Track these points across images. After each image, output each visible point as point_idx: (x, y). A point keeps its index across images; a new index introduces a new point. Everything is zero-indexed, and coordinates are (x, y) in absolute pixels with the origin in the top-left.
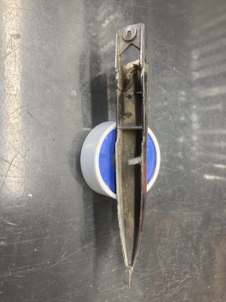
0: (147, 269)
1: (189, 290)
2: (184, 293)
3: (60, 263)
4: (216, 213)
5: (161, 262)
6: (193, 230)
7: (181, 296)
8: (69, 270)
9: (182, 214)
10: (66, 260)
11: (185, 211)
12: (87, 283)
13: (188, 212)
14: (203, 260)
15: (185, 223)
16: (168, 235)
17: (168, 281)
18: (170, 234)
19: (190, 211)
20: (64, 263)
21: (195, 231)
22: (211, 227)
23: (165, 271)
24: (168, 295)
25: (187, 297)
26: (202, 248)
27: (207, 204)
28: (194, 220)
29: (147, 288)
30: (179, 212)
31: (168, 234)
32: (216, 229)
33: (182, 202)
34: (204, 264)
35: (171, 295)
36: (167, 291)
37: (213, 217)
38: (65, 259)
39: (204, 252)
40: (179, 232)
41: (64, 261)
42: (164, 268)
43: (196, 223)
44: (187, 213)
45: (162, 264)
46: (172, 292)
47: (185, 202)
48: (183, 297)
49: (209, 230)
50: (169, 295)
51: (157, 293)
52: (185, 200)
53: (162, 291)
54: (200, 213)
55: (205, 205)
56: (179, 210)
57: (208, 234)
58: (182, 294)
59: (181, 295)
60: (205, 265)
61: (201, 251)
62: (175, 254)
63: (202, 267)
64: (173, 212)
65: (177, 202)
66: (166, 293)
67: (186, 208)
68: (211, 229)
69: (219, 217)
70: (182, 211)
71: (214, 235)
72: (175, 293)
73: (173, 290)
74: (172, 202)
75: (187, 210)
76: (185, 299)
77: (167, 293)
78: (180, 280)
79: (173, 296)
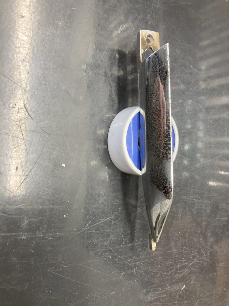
0: (160, 248)
1: (197, 274)
2: (192, 276)
3: (84, 231)
4: (223, 203)
5: (172, 244)
6: (202, 217)
7: (189, 279)
8: (92, 238)
9: (193, 201)
11: (196, 198)
12: (107, 254)
13: (199, 199)
14: (210, 247)
15: (195, 209)
16: (180, 219)
17: (178, 262)
18: (182, 218)
20: (88, 232)
21: (204, 218)
22: (219, 217)
23: (176, 252)
24: (178, 276)
25: (195, 280)
26: (210, 236)
27: (216, 194)
28: (204, 208)
29: (159, 266)
30: (190, 198)
31: (180, 217)
32: (223, 219)
33: (193, 189)
34: (211, 250)
35: (180, 277)
36: (177, 272)
37: (220, 207)
38: (90, 228)
39: (211, 239)
40: (190, 217)
41: (88, 230)
43: (206, 210)
45: (173, 246)
46: (181, 273)
47: (196, 189)
48: (191, 280)
49: (217, 219)
51: (168, 273)
53: (172, 271)
54: (209, 202)
55: (214, 195)
57: (215, 223)
58: (190, 277)
60: (212, 252)
61: (209, 238)
62: (185, 238)
63: (209, 253)
64: (185, 198)
65: (189, 189)
67: (197, 196)
68: (219, 219)
69: (226, 207)
70: (194, 198)
71: (221, 225)
72: (184, 274)
73: (183, 272)
74: (184, 188)
76: (193, 282)
78: (189, 263)
79: (182, 277)
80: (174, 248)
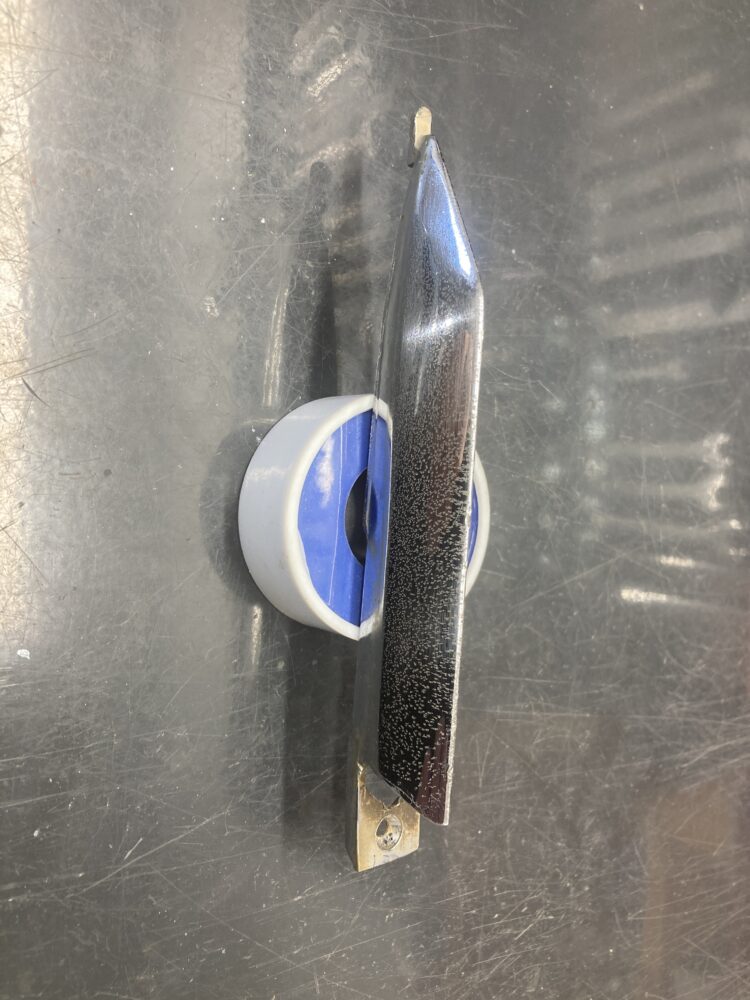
0: (410, 894)
1: (547, 960)
2: (529, 970)
3: (119, 874)
4: (637, 713)
5: (455, 871)
6: (563, 768)
7: (519, 980)
8: (150, 897)
9: (530, 718)
10: (140, 865)
11: (538, 708)
12: (209, 942)
13: (548, 709)
14: (592, 865)
15: (537, 745)
16: (480, 785)
17: (479, 930)
18: (487, 781)
19: (553, 706)
20: (135, 875)
21: (568, 773)
22: (622, 760)
23: (470, 900)
24: (477, 977)
25: (540, 981)
26: (591, 827)
27: (611, 686)
28: (567, 736)
29: (409, 956)
30: (518, 709)
31: (481, 780)
32: (638, 764)
33: (527, 679)
34: (596, 875)
35: (486, 978)
36: (474, 965)
37: (628, 728)
38: (138, 862)
39: (597, 838)
40: (517, 773)
41: (132, 870)
42: (465, 889)
43: (574, 745)
44: (545, 714)
45: (461, 878)
46: (489, 966)
47: (539, 678)
48: (526, 983)
49: (615, 767)
50: (481, 977)
51: (442, 971)
52: (540, 672)
53: (458, 964)
54: (588, 715)
55: (602, 690)
56: (517, 705)
57: (610, 781)
58: (523, 973)
59: (520, 977)
60: (598, 881)
61: (587, 837)
62: (503, 847)
63: (591, 886)
64: (498, 711)
65: (511, 678)
66: (469, 970)
67: (542, 699)
68: (623, 766)
69: (648, 726)
70: (530, 708)
71: (632, 785)
72: (500, 969)
73: (496, 961)
74: (495, 677)
75: (544, 704)
76: (533, 990)
77: (474, 969)
78: (518, 928)
79: (493, 979)
80: (462, 887)
